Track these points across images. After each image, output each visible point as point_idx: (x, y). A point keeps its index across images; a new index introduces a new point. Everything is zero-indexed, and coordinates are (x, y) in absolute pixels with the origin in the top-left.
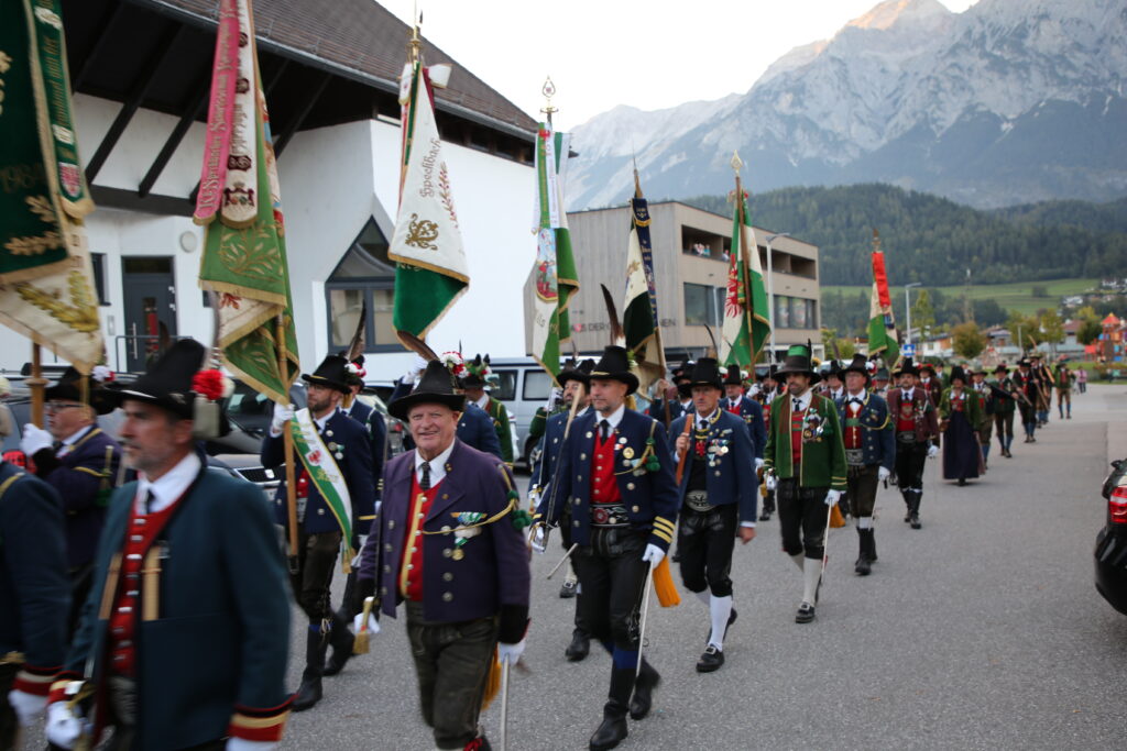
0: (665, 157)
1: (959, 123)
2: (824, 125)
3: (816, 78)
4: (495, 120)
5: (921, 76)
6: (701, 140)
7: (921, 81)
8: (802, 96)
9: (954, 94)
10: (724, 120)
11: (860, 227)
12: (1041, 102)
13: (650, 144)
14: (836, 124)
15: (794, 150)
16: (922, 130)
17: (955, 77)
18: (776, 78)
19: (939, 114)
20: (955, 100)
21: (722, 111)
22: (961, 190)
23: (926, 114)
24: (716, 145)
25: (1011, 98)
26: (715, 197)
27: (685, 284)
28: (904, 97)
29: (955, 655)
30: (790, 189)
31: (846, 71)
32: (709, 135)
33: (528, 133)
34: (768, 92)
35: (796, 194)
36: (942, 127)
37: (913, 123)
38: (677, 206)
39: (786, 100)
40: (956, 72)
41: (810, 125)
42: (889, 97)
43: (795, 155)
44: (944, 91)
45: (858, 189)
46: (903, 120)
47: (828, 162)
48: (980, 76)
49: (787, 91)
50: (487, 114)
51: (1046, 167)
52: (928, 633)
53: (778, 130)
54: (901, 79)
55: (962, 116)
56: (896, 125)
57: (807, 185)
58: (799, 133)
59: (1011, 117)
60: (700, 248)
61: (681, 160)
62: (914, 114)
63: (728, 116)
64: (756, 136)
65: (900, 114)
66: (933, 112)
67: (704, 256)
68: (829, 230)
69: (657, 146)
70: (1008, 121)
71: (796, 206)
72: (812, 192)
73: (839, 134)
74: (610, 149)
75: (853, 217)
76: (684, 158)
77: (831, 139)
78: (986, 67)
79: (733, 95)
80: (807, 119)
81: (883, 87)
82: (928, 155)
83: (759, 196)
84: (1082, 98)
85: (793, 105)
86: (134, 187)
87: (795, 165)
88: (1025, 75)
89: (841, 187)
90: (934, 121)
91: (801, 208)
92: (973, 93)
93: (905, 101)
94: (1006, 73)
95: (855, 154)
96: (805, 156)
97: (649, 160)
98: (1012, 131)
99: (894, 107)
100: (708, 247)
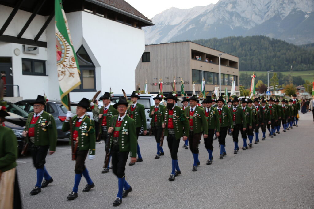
0: (187, 26)
1: (290, 15)
2: (243, 15)
4: (125, 12)
6: (200, 20)
8: (235, 5)
9: (289, 5)
10: (208, 13)
11: (254, 51)
13: (183, 21)
14: (247, 15)
15: (232, 24)
16: (277, 17)
19: (283, 11)
22: (290, 38)
23: (279, 11)
24: (205, 22)
25: (309, 6)
26: (205, 40)
27: (192, 69)
28: (271, 5)
29: (271, 198)
30: (230, 37)
32: (203, 18)
33: (137, 17)
34: (224, 3)
35: (232, 39)
36: (284, 16)
37: (274, 15)
38: (190, 43)
39: (230, 6)
41: (238, 15)
42: (266, 5)
43: (233, 26)
44: (285, 3)
45: (254, 38)
46: (270, 14)
47: (244, 28)
49: (230, 3)
50: (123, 10)
52: (263, 190)
53: (227, 17)
55: (291, 12)
56: (268, 16)
57: (236, 36)
58: (234, 18)
59: (308, 13)
60: (198, 57)
61: (193, 27)
62: (274, 12)
64: (219, 19)
65: (270, 12)
66: (281, 11)
67: (199, 60)
68: (244, 52)
69: (185, 22)
71: (232, 43)
72: (238, 38)
73: (248, 18)
74: (169, 22)
75: (252, 47)
76: (194, 26)
77: (245, 20)
79: (212, 4)
80: (237, 13)
81: (264, 2)
82: (279, 26)
83: (219, 39)
85: (232, 8)
87: (232, 29)
89: (248, 37)
90: (281, 14)
91: (234, 44)
93: (271, 7)
95: (253, 25)
96: (236, 26)
97: (182, 27)
98: (309, 17)
99: (267, 9)
100: (200, 57)
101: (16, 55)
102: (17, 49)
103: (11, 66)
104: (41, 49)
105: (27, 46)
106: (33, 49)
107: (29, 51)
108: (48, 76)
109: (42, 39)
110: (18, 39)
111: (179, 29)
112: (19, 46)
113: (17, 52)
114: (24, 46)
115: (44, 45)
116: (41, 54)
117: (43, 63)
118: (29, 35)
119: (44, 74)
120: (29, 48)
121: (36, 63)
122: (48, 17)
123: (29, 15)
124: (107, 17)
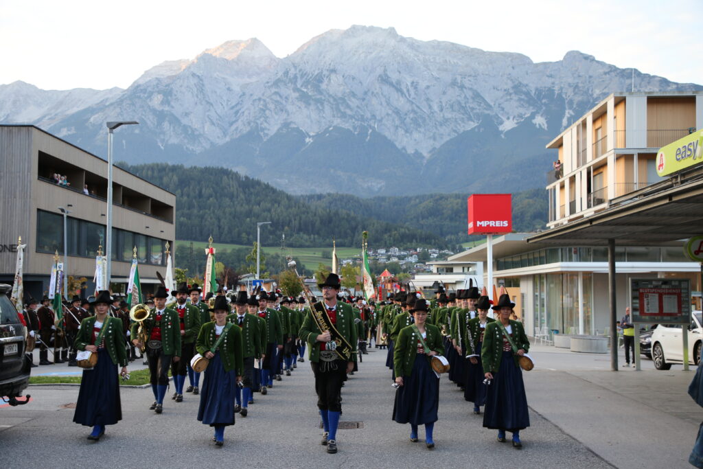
1: (277, 134)
2: (185, 121)
3: (181, 86)
5: (255, 97)
6: (88, 119)
7: (254, 101)
8: (169, 98)
9: (276, 113)
10: (108, 106)
11: (208, 199)
12: (330, 127)
13: (45, 117)
14: (194, 122)
15: (162, 137)
16: (254, 134)
17: (277, 101)
18: (150, 81)
19: (265, 125)
20: (276, 117)
21: (107, 99)
22: (278, 180)
23: (257, 123)
25: (312, 121)
28: (243, 110)
30: (157, 165)
31: (203, 85)
32: (96, 116)
34: (144, 91)
35: (162, 169)
36: (267, 135)
37: (248, 129)
39: (156, 100)
40: (278, 99)
41: (175, 120)
42: (233, 108)
43: (163, 141)
44: (269, 109)
45: (207, 171)
46: (242, 127)
47: (187, 148)
48: (293, 104)
49: (159, 92)
51: (332, 171)
53: (151, 120)
54: (240, 97)
55: (280, 129)
56: (237, 129)
57: (170, 163)
58: (166, 125)
59: (312, 134)
62: (249, 123)
63: (112, 104)
65: (240, 121)
66: (261, 124)
68: (185, 198)
70: (310, 137)
71: (161, 178)
72: (174, 169)
73: (195, 129)
75: (203, 191)
77: (190, 132)
78: (297, 98)
79: (116, 88)
80: (172, 115)
81: (228, 101)
82: (257, 153)
83: (132, 166)
84: (355, 128)
85: (162, 103)
87: (162, 148)
88: (321, 108)
89: (195, 167)
90: (263, 130)
92: (288, 115)
93: (243, 112)
94: (310, 104)
95: (207, 146)
96: (170, 142)
98: (312, 143)
99: (235, 116)
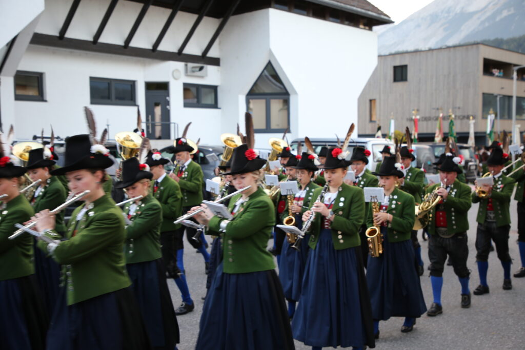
4: (343, 5)
27: (484, 94)
33: (363, 11)
61: (510, 13)
67: (498, 77)
86: (150, 47)
97: (488, 14)
100: (502, 71)
101: (175, 79)
102: (177, 70)
103: (168, 95)
104: (210, 69)
105: (190, 65)
106: (198, 69)
107: (193, 72)
108: (220, 108)
109: (212, 54)
110: (179, 56)
111: (483, 18)
112: (180, 65)
113: (175, 74)
114: (186, 65)
115: (216, 62)
116: (211, 76)
117: (214, 89)
118: (194, 49)
119: (215, 106)
120: (193, 67)
121: (203, 90)
122: (221, 20)
123: (193, 17)
124: (311, 15)
